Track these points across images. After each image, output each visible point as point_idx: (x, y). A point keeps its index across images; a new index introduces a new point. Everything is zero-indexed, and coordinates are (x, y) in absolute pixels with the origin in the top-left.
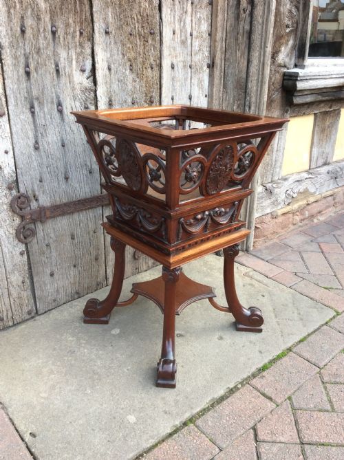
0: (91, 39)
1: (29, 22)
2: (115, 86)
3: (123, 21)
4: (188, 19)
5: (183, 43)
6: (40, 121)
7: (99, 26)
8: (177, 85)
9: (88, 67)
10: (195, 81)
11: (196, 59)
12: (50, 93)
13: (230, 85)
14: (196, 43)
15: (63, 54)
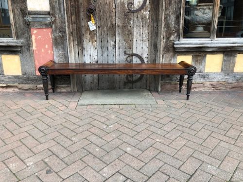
0: (115, 35)
1: (102, 33)
2: (120, 45)
3: (123, 31)
4: (141, 30)
5: (140, 35)
6: (103, 51)
7: (117, 33)
8: (138, 45)
9: (114, 41)
10: (144, 44)
11: (144, 39)
12: (106, 45)
13: (152, 45)
14: (144, 36)
15: (109, 38)
